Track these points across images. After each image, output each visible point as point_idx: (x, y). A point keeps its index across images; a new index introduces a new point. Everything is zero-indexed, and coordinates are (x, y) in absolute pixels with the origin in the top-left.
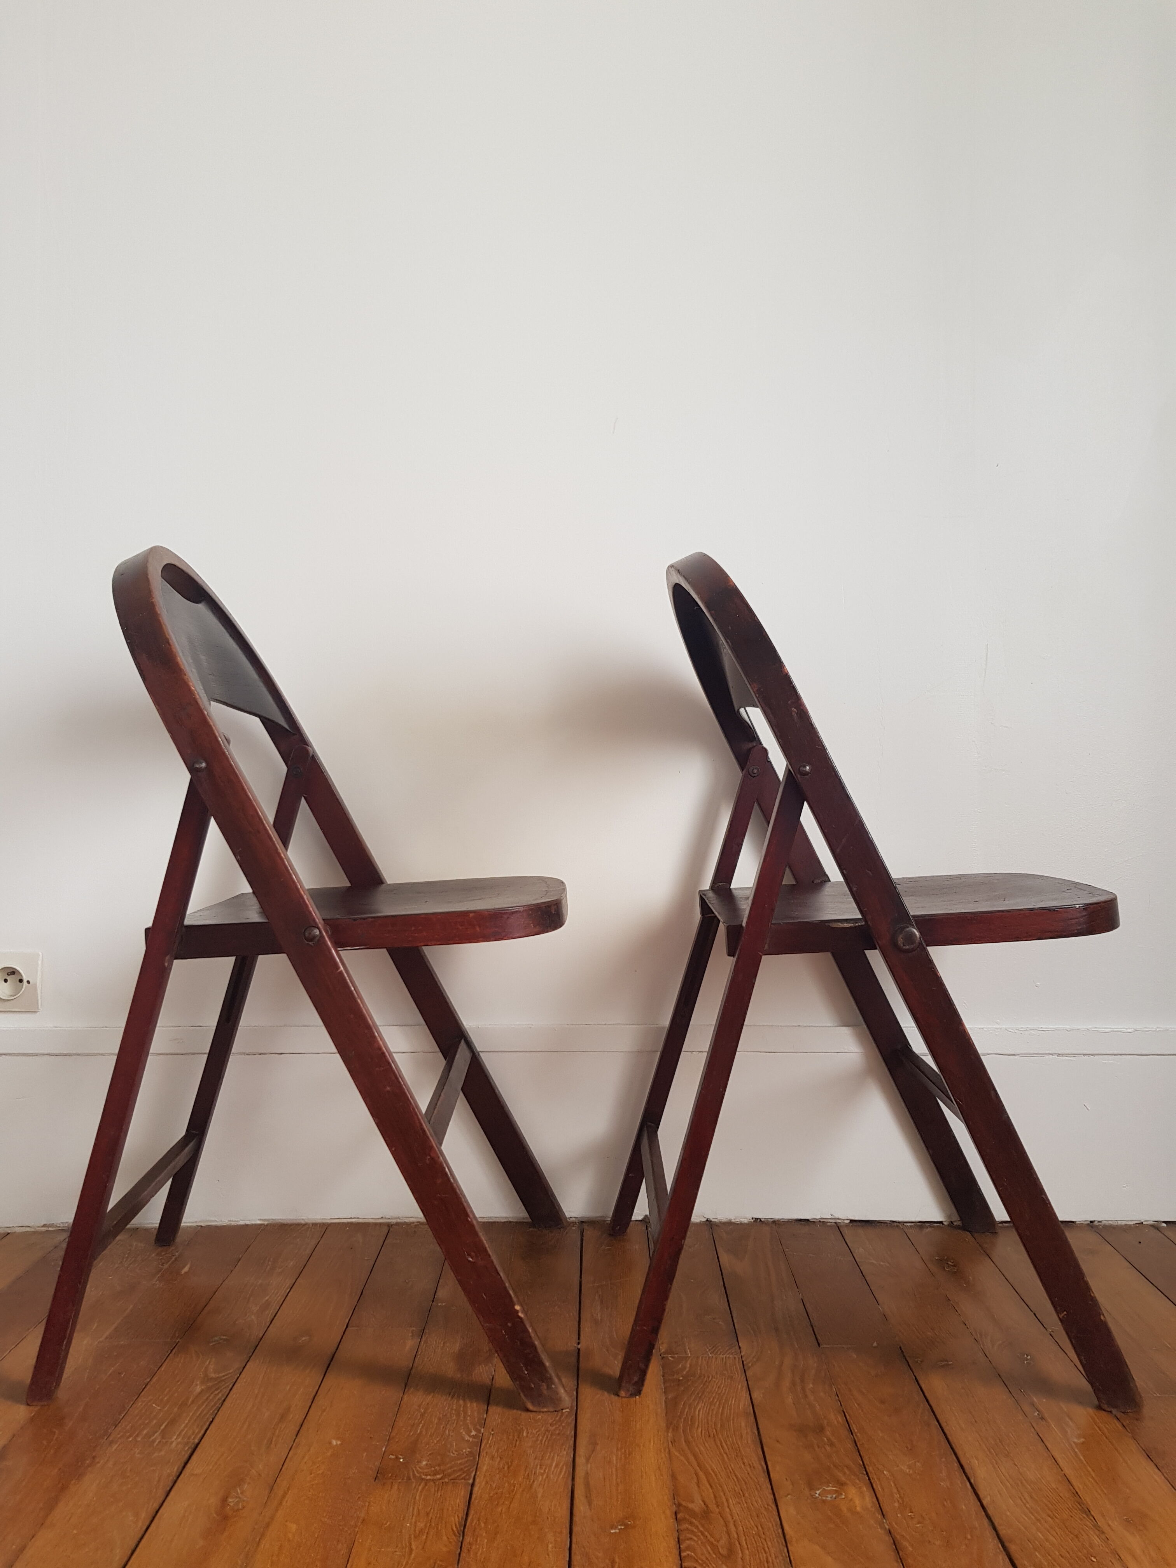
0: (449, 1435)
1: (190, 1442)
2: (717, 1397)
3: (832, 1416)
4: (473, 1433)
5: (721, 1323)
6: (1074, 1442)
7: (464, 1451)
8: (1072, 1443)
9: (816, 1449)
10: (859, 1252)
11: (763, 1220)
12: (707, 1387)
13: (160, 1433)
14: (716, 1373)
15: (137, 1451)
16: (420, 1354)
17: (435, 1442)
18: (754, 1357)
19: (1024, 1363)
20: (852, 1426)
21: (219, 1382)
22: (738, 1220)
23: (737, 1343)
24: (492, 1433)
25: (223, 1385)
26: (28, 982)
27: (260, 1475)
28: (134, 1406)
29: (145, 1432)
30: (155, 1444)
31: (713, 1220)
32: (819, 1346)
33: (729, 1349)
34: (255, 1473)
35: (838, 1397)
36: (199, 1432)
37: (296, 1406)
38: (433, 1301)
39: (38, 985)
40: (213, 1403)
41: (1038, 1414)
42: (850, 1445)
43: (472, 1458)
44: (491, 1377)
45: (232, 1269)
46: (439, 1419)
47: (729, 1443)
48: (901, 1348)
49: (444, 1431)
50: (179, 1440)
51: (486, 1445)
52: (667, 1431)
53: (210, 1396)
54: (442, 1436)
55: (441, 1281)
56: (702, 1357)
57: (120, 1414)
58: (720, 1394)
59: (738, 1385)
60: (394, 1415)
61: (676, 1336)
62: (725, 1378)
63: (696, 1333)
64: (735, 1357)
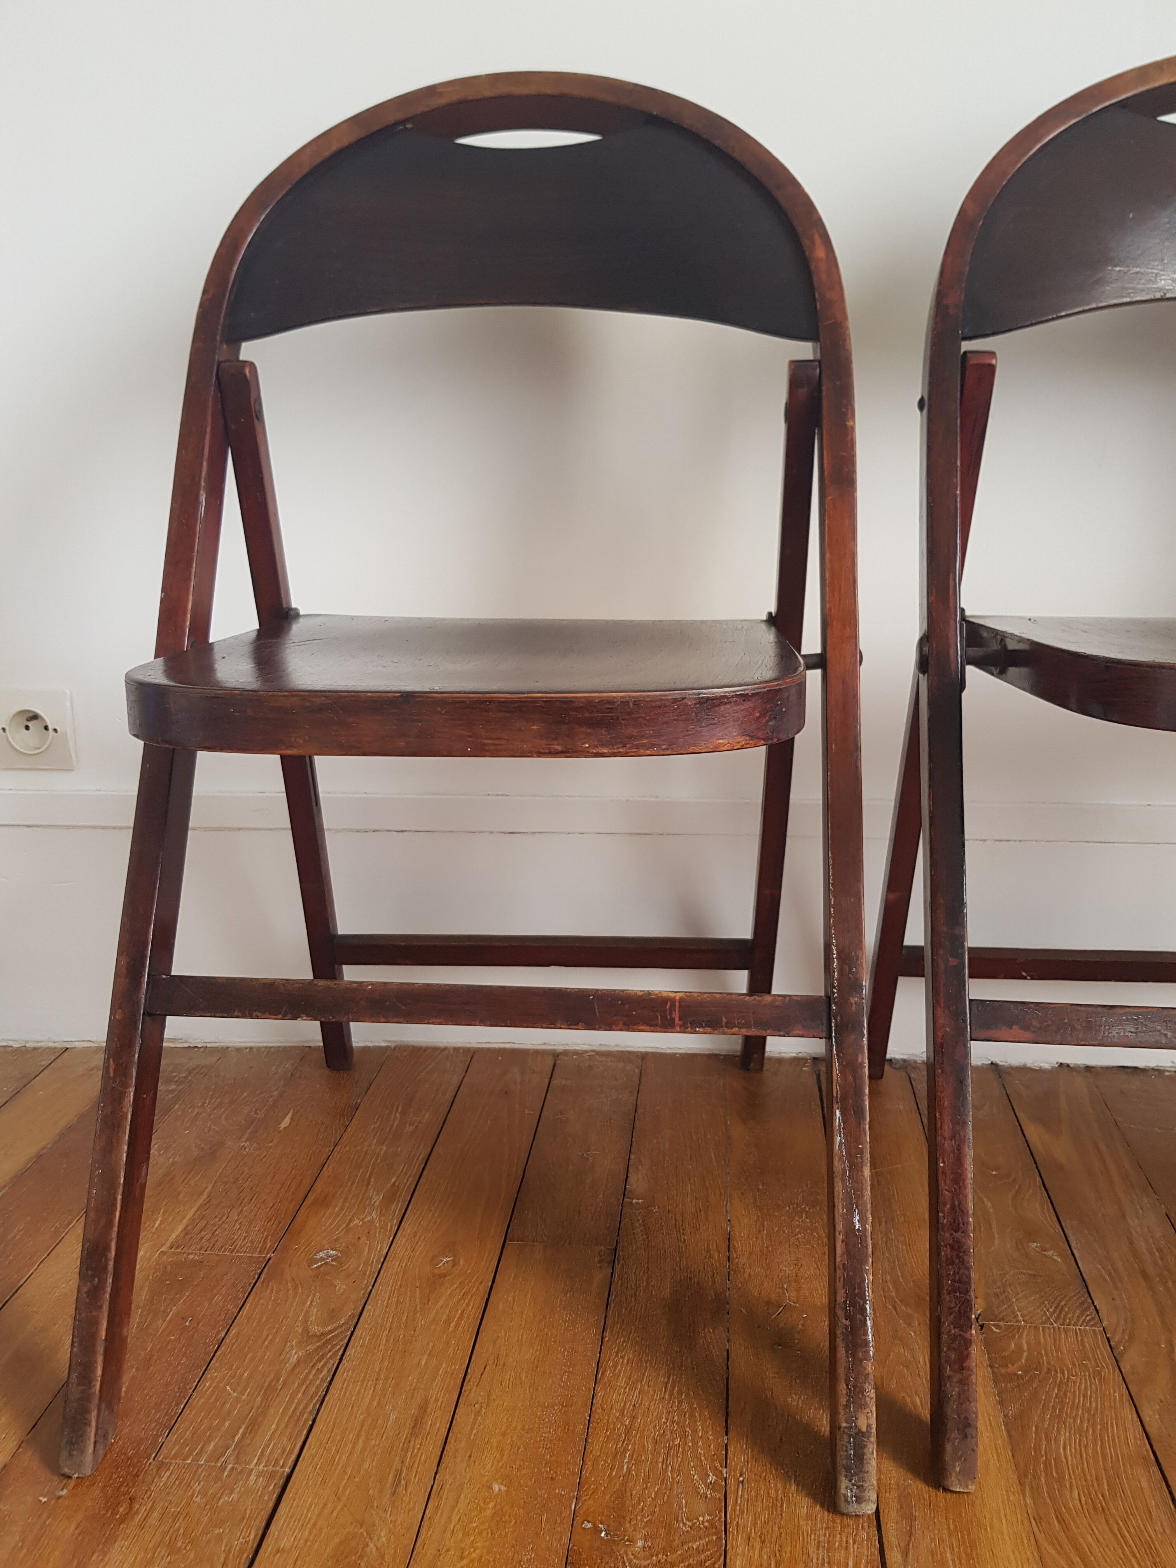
0: (673, 1479)
1: (277, 1472)
2: (1086, 1416)
4: (711, 1478)
5: (1055, 1257)
7: (701, 1519)
11: (1072, 1066)
12: (1065, 1394)
13: (234, 1450)
14: (1074, 1365)
15: (197, 1487)
16: (614, 1300)
17: (653, 1496)
18: (1124, 1332)
21: (324, 1343)
22: (1036, 1065)
23: (1090, 1301)
24: (741, 1479)
25: (330, 1351)
26: (55, 730)
27: (382, 1557)
28: (199, 1388)
29: (212, 1444)
30: (226, 1473)
31: (1001, 1064)
33: (1082, 1313)
34: (374, 1550)
36: (291, 1452)
37: (436, 1400)
38: (626, 1196)
39: (69, 733)
40: (313, 1389)
43: (714, 1538)
44: (725, 1353)
45: (347, 1123)
46: (655, 1442)
47: (1132, 1529)
49: (665, 1471)
50: (261, 1467)
51: (734, 1510)
52: (1024, 1495)
53: (310, 1372)
54: (662, 1483)
55: (632, 1157)
56: (1044, 1331)
57: (177, 1405)
58: (1089, 1411)
59: (1115, 1392)
60: (584, 1428)
61: (994, 1282)
62: (1090, 1376)
63: (1023, 1278)
64: (1094, 1331)
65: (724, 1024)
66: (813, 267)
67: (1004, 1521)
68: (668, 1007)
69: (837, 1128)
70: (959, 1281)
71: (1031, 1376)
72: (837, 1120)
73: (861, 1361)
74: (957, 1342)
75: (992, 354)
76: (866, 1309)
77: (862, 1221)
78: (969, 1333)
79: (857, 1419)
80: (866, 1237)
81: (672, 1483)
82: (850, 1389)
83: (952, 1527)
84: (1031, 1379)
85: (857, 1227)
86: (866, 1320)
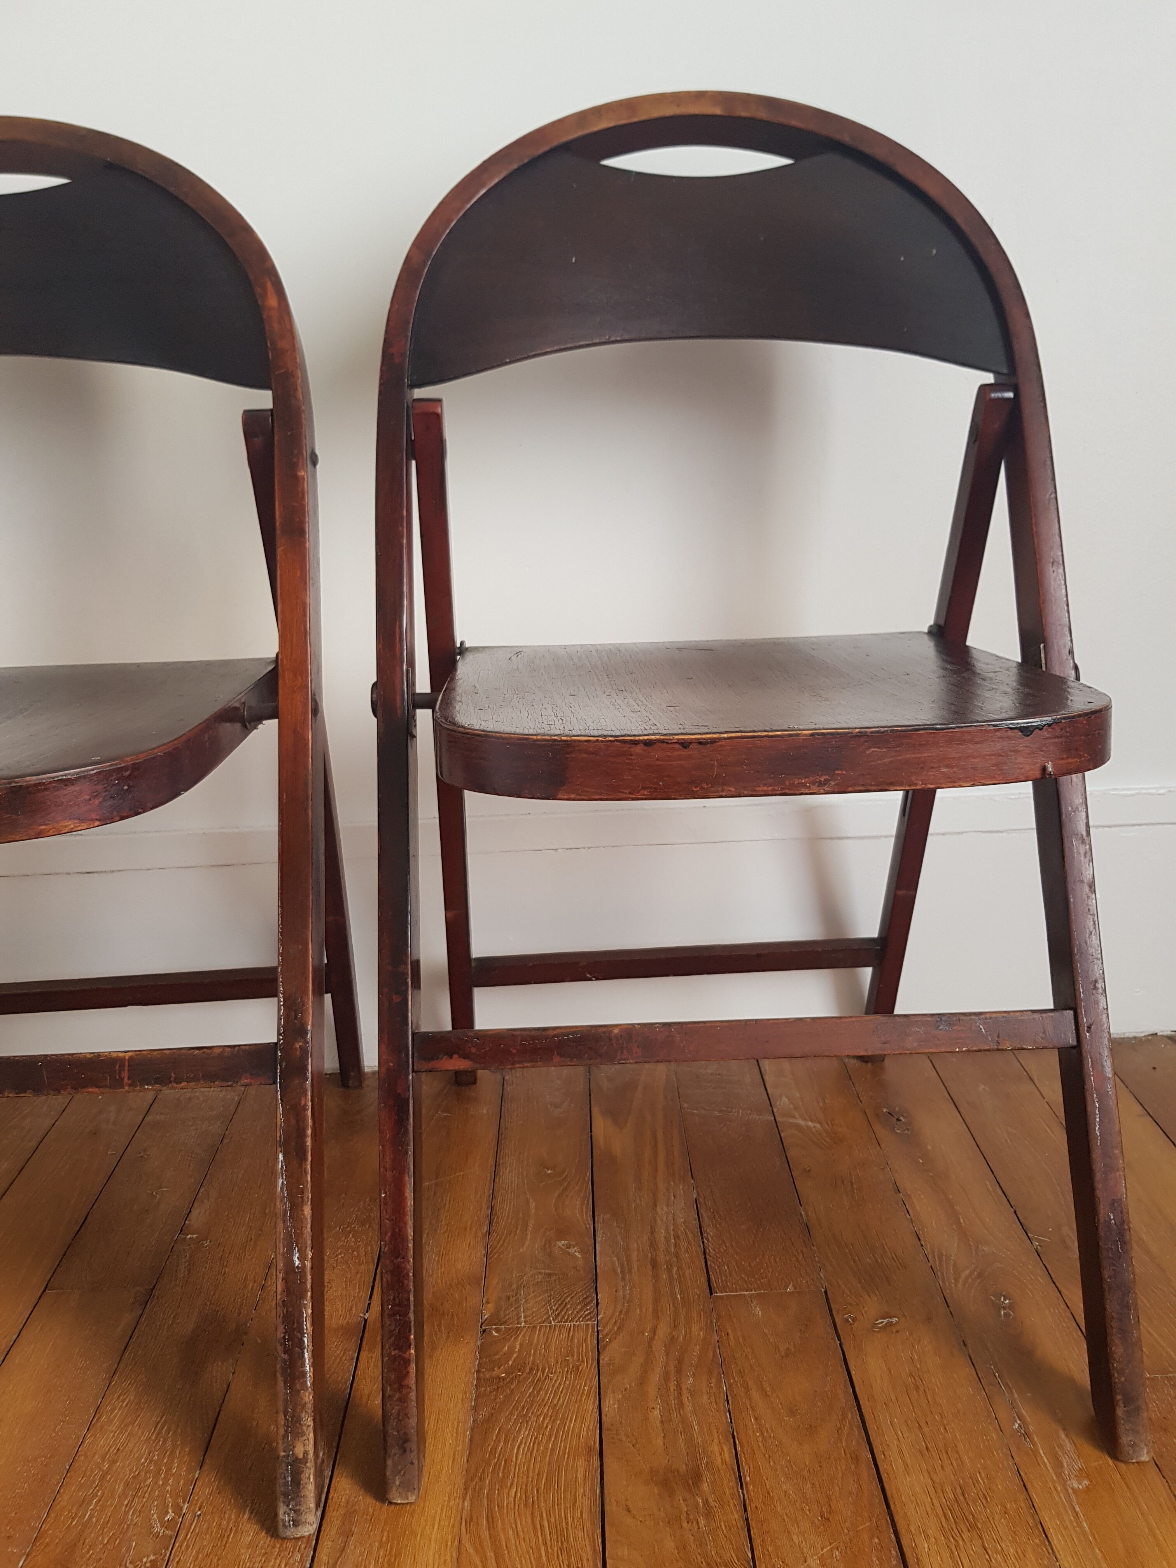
0: (132, 1521)
2: (550, 1412)
3: (716, 1448)
4: (170, 1516)
5: (577, 1254)
6: (1073, 1489)
8: (1070, 1491)
9: (685, 1524)
10: (783, 1103)
12: (539, 1393)
14: (556, 1362)
16: (134, 1343)
17: (105, 1542)
18: (615, 1323)
19: (1000, 1315)
20: (743, 1469)
23: (594, 1295)
24: (199, 1513)
32: (711, 1294)
33: (581, 1309)
35: (728, 1403)
38: (181, 1230)
41: (1020, 1426)
42: (736, 1515)
44: (226, 1386)
46: (127, 1484)
47: (552, 1520)
48: (826, 1292)
49: (126, 1513)
51: (180, 1546)
52: (464, 1497)
54: (119, 1527)
56: (541, 1327)
58: (555, 1406)
59: (585, 1385)
60: (60, 1479)
61: (510, 1285)
62: (568, 1371)
63: (539, 1278)
64: (587, 1325)
65: (172, 1079)
66: (265, 316)
67: (436, 1527)
68: (117, 1067)
69: (280, 1170)
70: (399, 1305)
71: (513, 1377)
72: (280, 1164)
73: (299, 1391)
74: (397, 1363)
75: (439, 401)
76: (304, 1342)
77: (302, 1258)
78: (408, 1353)
79: (294, 1447)
80: (305, 1273)
81: (129, 1526)
82: (288, 1420)
83: (384, 1538)
84: (511, 1382)
85: (296, 1265)
86: (303, 1352)
